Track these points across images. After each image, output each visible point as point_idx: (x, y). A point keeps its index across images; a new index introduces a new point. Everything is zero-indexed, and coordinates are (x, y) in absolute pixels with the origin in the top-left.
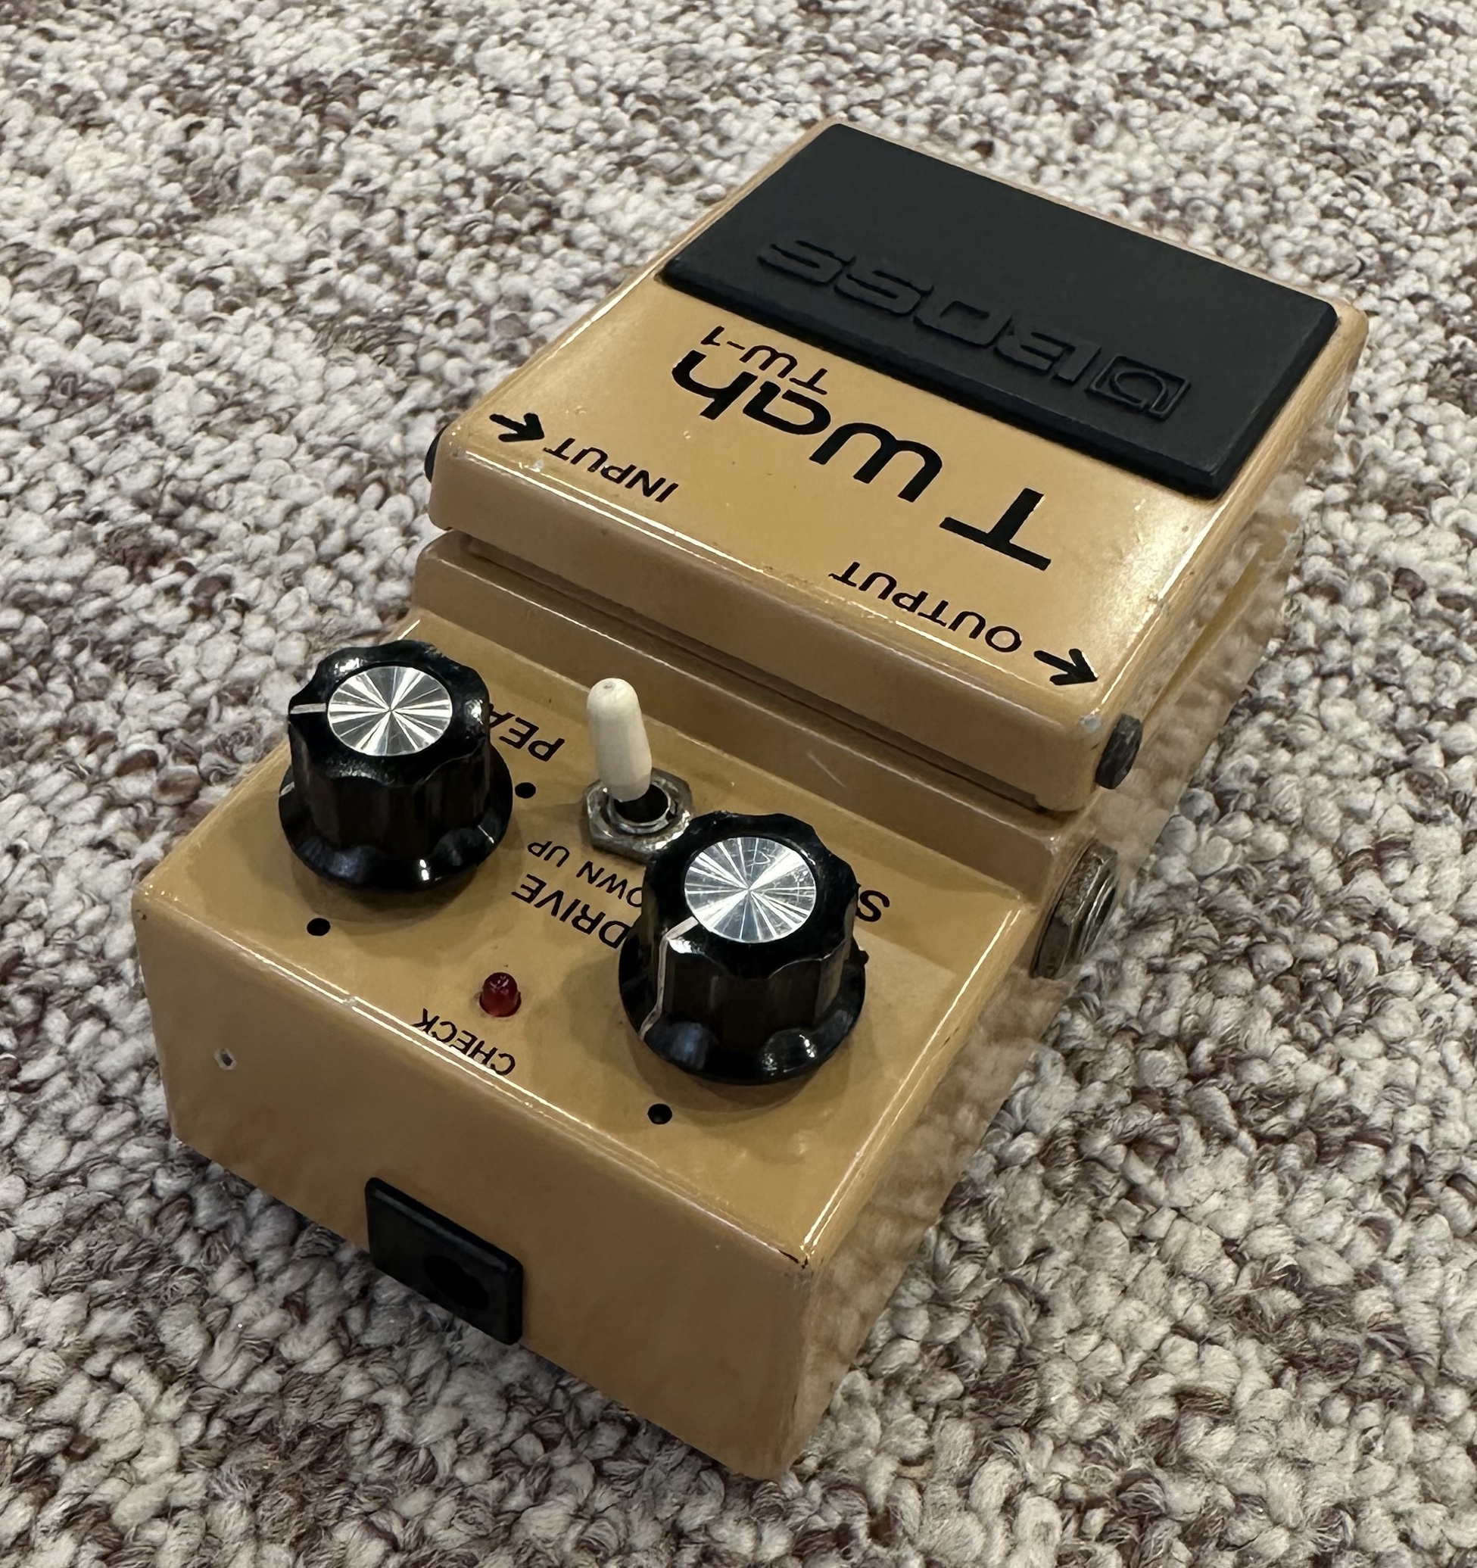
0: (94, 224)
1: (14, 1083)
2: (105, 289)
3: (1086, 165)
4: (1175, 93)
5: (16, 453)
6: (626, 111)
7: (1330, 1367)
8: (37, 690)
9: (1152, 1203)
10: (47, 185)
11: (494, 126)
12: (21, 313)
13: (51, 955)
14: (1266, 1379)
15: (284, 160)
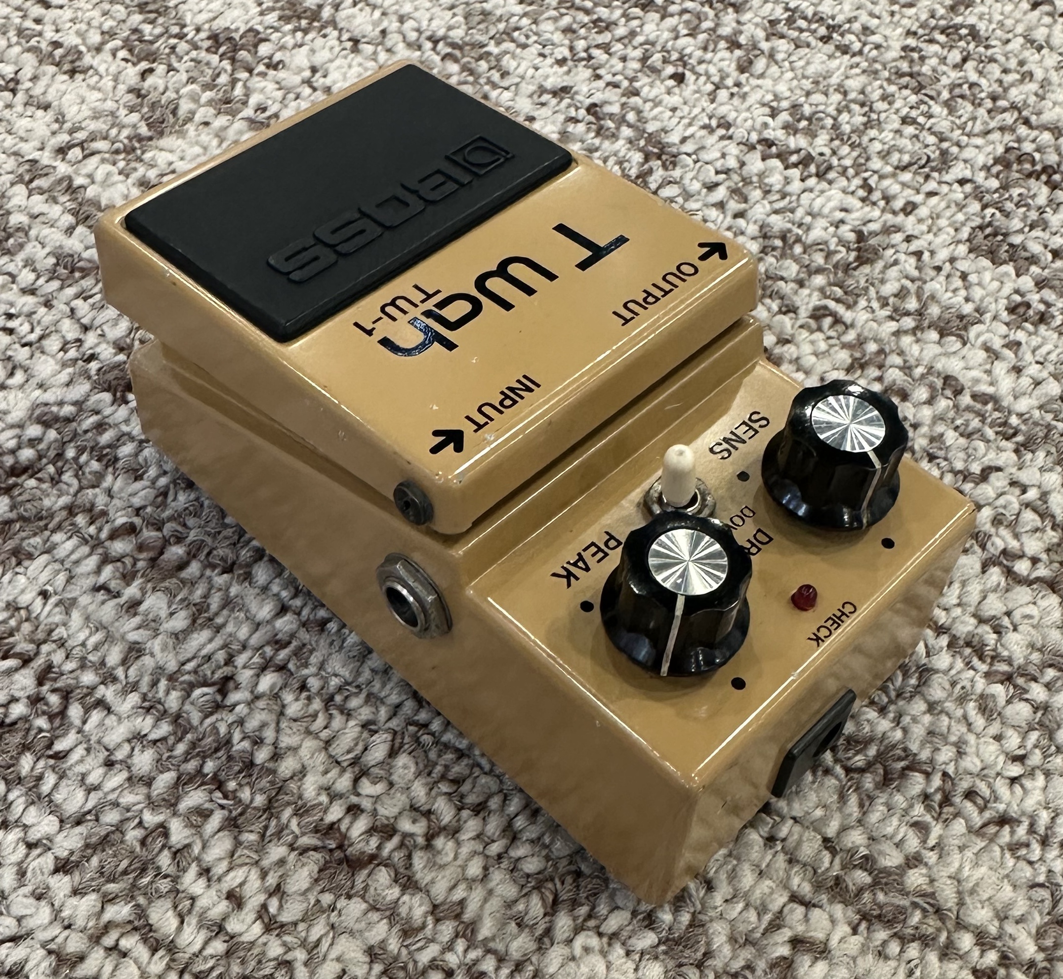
0: (81, 144)
1: (51, 753)
2: (91, 192)
3: (746, 89)
4: (806, 34)
5: (35, 313)
6: (438, 54)
7: (888, 921)
8: (55, 481)
9: (779, 815)
10: (50, 115)
11: (350, 66)
12: (36, 211)
13: (70, 666)
14: (848, 929)
15: (208, 95)
